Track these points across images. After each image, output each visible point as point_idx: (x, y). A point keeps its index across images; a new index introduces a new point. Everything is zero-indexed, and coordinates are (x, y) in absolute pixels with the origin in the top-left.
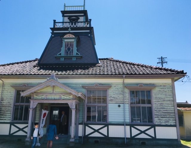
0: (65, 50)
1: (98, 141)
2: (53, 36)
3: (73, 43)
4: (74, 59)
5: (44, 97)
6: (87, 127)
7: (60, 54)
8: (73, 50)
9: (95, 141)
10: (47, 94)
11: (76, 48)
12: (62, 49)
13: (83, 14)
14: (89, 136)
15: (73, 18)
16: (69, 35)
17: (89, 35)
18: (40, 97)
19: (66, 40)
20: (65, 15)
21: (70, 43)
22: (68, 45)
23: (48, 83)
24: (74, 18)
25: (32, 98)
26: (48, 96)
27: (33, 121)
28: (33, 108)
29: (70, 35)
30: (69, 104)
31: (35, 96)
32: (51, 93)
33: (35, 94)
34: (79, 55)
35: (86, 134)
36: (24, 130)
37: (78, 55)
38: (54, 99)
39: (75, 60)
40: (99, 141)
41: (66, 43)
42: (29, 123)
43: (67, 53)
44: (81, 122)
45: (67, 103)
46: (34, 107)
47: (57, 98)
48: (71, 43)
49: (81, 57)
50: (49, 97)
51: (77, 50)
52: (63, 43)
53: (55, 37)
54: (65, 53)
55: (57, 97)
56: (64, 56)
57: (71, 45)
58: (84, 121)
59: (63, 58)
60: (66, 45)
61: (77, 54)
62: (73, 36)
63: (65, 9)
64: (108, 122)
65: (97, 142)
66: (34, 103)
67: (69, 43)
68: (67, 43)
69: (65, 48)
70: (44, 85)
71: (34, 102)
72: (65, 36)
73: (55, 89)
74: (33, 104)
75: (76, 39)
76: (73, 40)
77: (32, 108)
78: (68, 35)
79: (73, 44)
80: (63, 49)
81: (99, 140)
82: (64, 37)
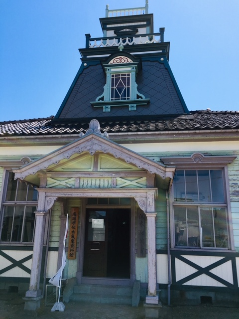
0: (112, 90)
1: (210, 298)
2: (85, 64)
3: (129, 75)
4: (133, 108)
5: (73, 183)
6: (178, 261)
7: (102, 99)
8: (129, 89)
9: (201, 297)
10: (79, 175)
11: (137, 85)
12: (105, 87)
13: (145, 23)
14: (185, 284)
15: (124, 30)
16: (121, 59)
17: (162, 59)
18: (63, 183)
19: (113, 70)
20: (108, 26)
21: (122, 75)
22: (117, 80)
23: (82, 145)
24: (128, 30)
25: (42, 184)
26: (82, 180)
27: (45, 243)
28: (44, 211)
29: (122, 57)
30: (137, 199)
31: (50, 181)
32: (89, 173)
33: (49, 175)
34: (142, 98)
35: (178, 279)
36: (25, 264)
37: (140, 99)
38: (97, 186)
39: (135, 109)
40: (213, 299)
41: (113, 76)
42: (34, 248)
43: (117, 96)
44: (163, 246)
45: (132, 196)
46: (48, 208)
47: (106, 185)
48: (125, 75)
49: (148, 102)
50: (85, 181)
51: (139, 89)
52: (108, 75)
53: (90, 67)
54: (112, 97)
55: (105, 182)
56: (110, 101)
57: (124, 79)
58: (170, 244)
59: (109, 106)
60: (113, 79)
61: (138, 97)
62: (130, 60)
63: (107, 14)
64: (233, 249)
65: (206, 300)
66: (48, 199)
67: (119, 75)
68: (116, 76)
69: (112, 86)
70: (74, 149)
71: (49, 194)
72: (112, 62)
73: (99, 161)
74: (45, 201)
75: (134, 66)
76: (129, 69)
77: (42, 209)
78: (118, 57)
79: (129, 78)
80: (108, 88)
81: (212, 295)
82: (109, 64)
